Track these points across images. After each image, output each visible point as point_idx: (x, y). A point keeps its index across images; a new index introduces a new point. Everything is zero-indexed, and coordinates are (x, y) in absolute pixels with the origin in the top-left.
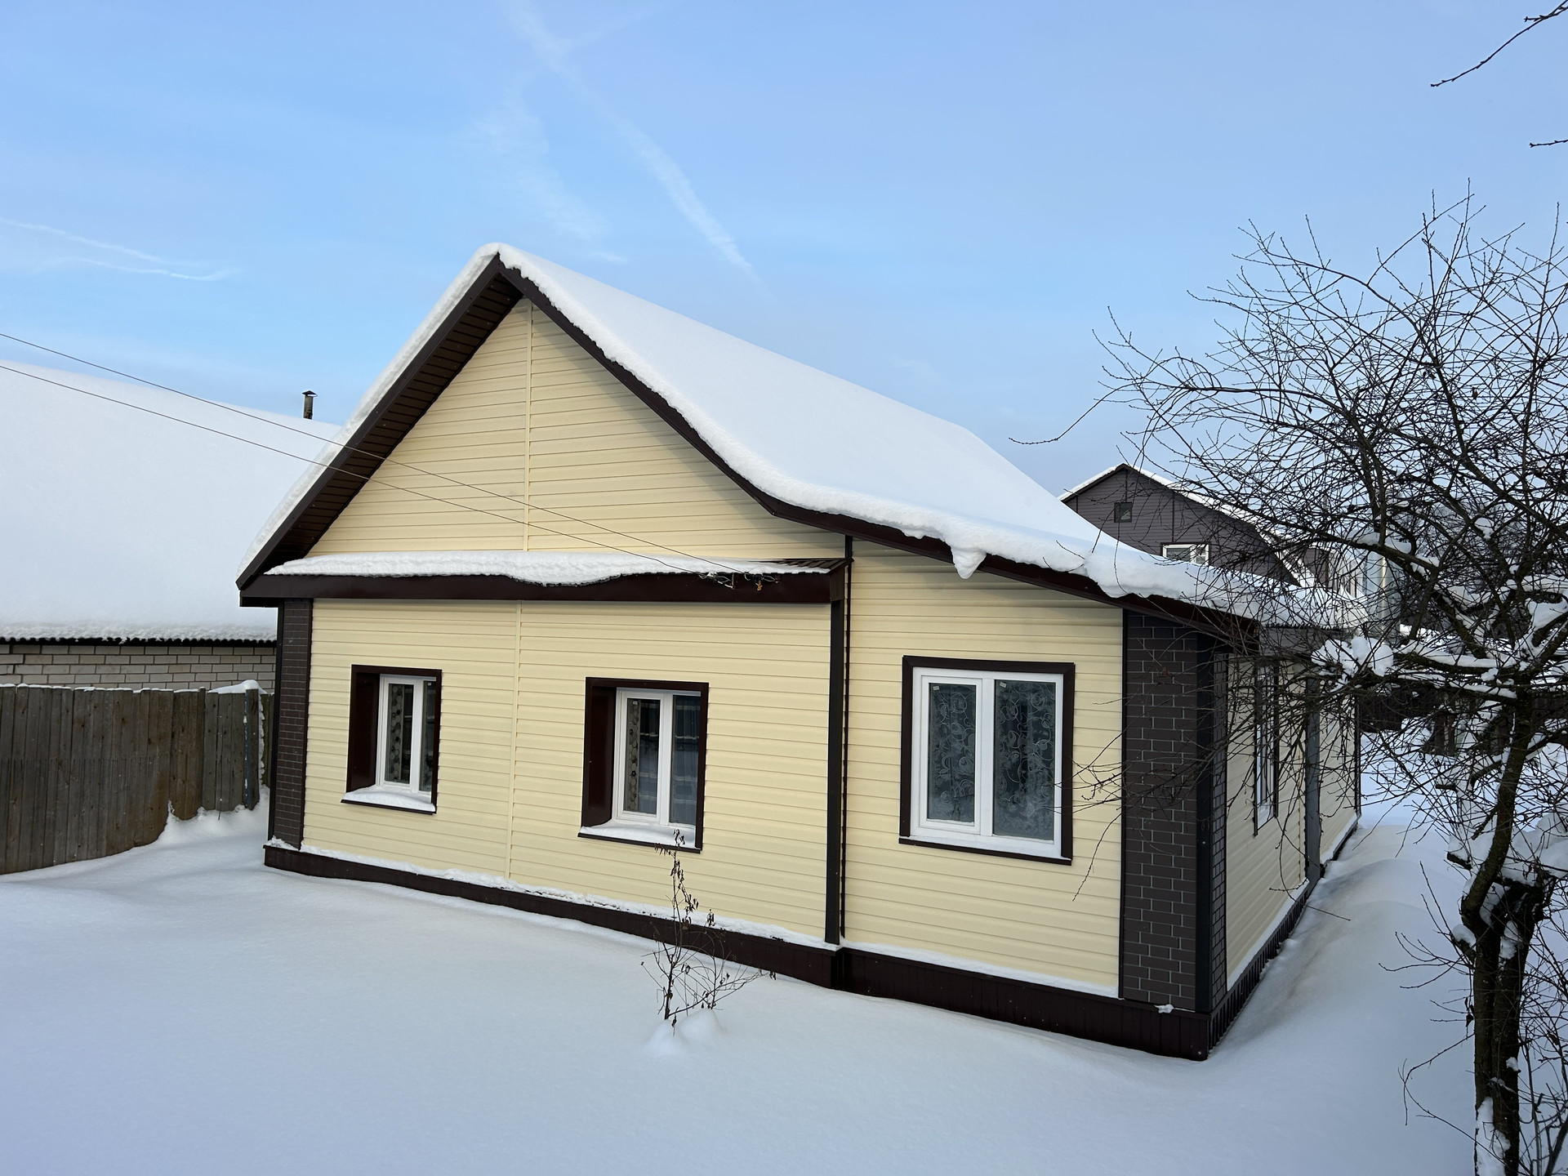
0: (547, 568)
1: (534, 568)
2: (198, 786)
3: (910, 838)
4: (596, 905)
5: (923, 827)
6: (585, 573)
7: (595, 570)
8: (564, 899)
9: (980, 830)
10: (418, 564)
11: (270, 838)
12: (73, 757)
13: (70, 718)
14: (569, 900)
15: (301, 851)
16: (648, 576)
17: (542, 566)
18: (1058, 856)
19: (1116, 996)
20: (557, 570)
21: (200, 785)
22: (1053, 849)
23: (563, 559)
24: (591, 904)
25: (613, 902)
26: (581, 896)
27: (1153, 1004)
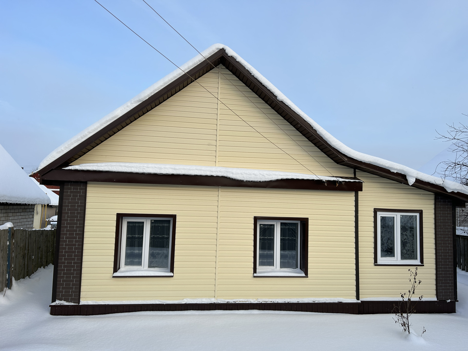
0: (248, 174)
1: (241, 174)
3: (378, 264)
4: (263, 302)
5: (381, 260)
6: (266, 177)
7: (271, 176)
8: (247, 302)
9: (397, 259)
10: (175, 169)
11: (54, 301)
14: (249, 302)
15: (80, 304)
16: (292, 180)
17: (246, 174)
18: (420, 264)
19: (436, 300)
20: (253, 176)
22: (418, 262)
23: (256, 172)
24: (261, 302)
25: (271, 300)
26: (255, 300)
27: (445, 300)
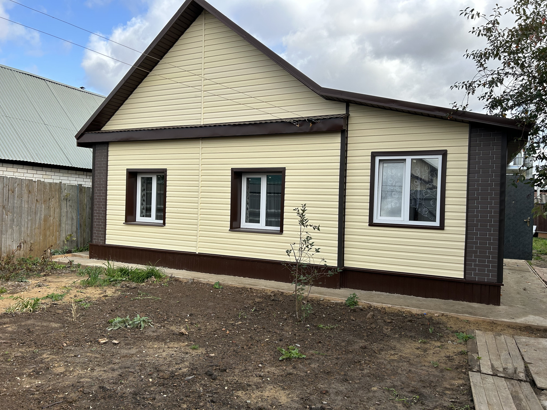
2: (59, 221)
3: (373, 223)
5: (379, 219)
9: (403, 218)
12: (9, 205)
13: (7, 189)
15: (106, 244)
18: (438, 226)
19: (463, 278)
21: (60, 221)
22: (436, 224)
